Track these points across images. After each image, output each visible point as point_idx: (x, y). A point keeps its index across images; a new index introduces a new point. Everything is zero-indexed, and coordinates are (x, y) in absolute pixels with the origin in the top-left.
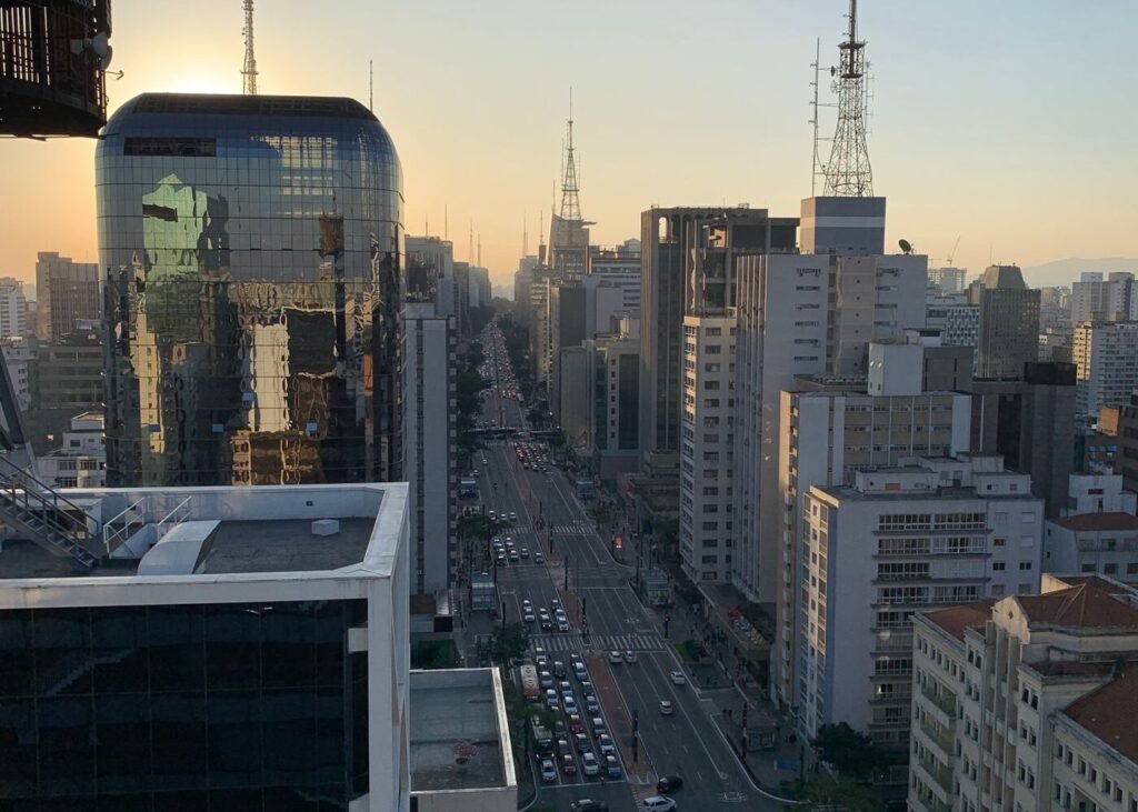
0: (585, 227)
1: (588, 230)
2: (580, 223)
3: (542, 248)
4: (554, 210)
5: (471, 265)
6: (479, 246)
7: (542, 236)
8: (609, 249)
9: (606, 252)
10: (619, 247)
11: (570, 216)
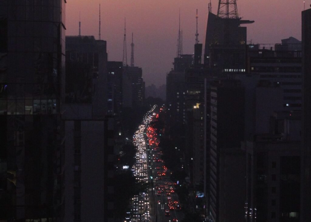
0: (242, 25)
1: (245, 28)
2: (238, 21)
3: (198, 47)
4: (210, 8)
5: (125, 64)
6: (132, 45)
7: (197, 35)
8: (268, 47)
9: (264, 50)
10: (277, 46)
11: (228, 14)
